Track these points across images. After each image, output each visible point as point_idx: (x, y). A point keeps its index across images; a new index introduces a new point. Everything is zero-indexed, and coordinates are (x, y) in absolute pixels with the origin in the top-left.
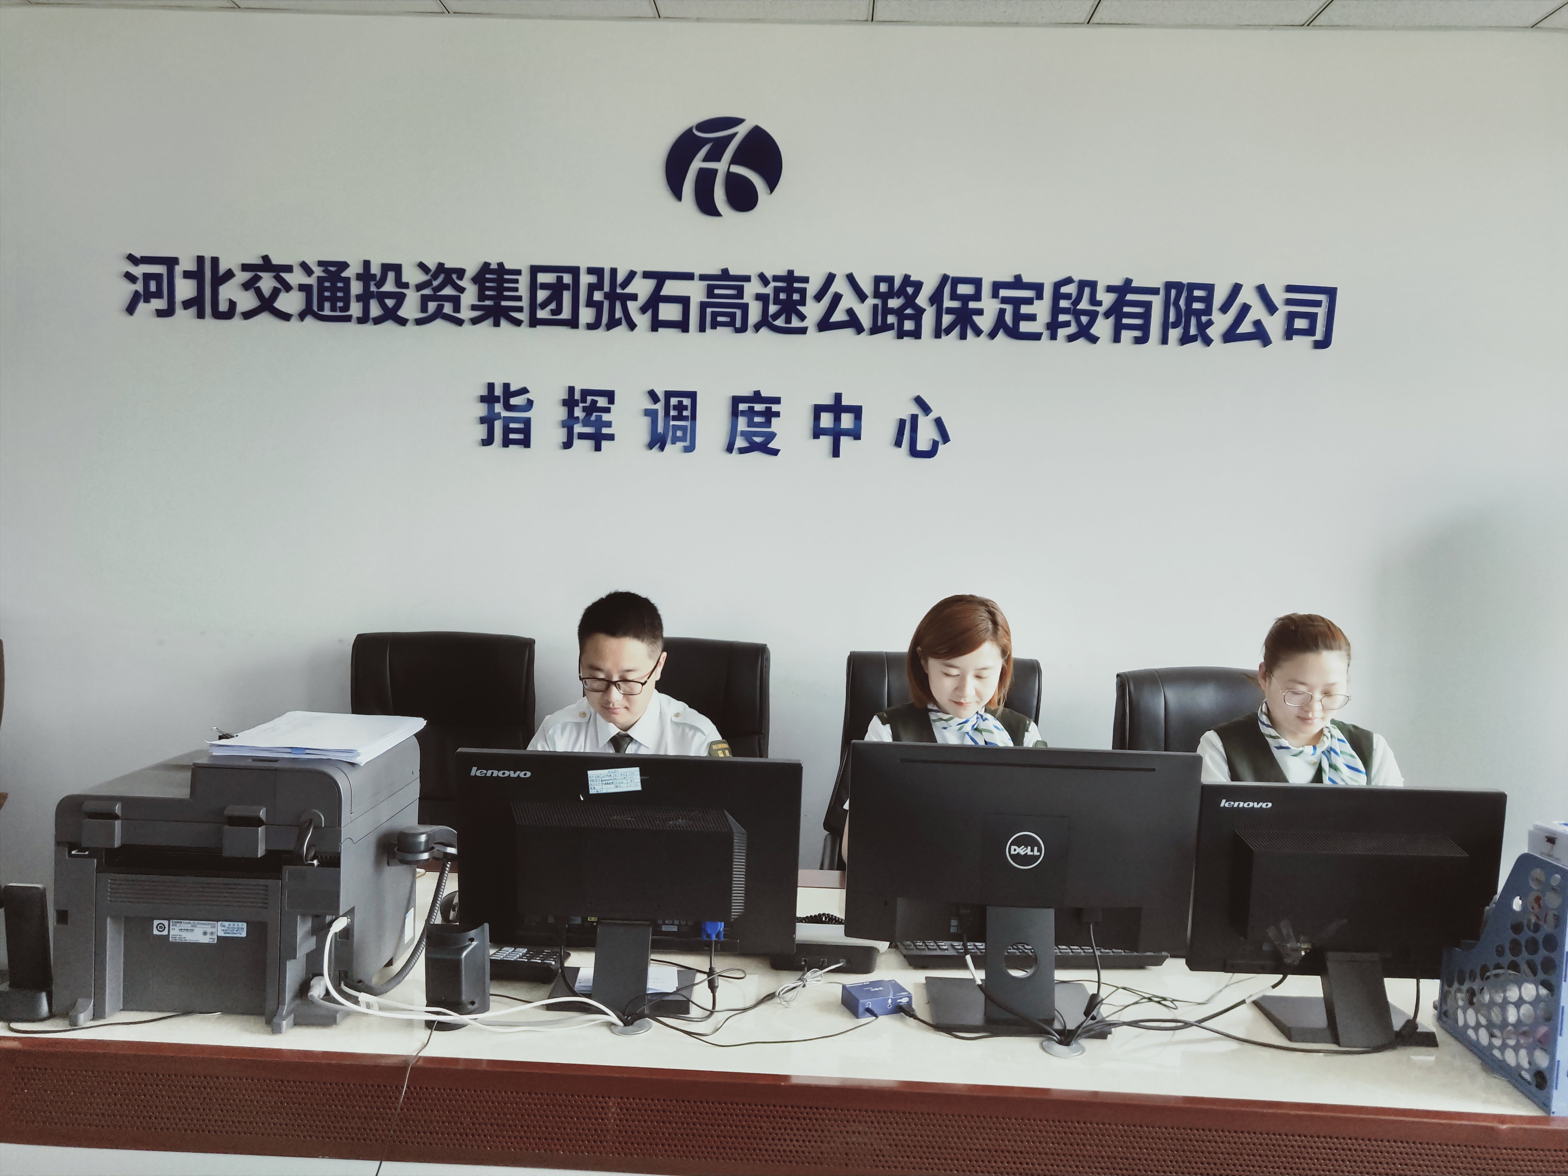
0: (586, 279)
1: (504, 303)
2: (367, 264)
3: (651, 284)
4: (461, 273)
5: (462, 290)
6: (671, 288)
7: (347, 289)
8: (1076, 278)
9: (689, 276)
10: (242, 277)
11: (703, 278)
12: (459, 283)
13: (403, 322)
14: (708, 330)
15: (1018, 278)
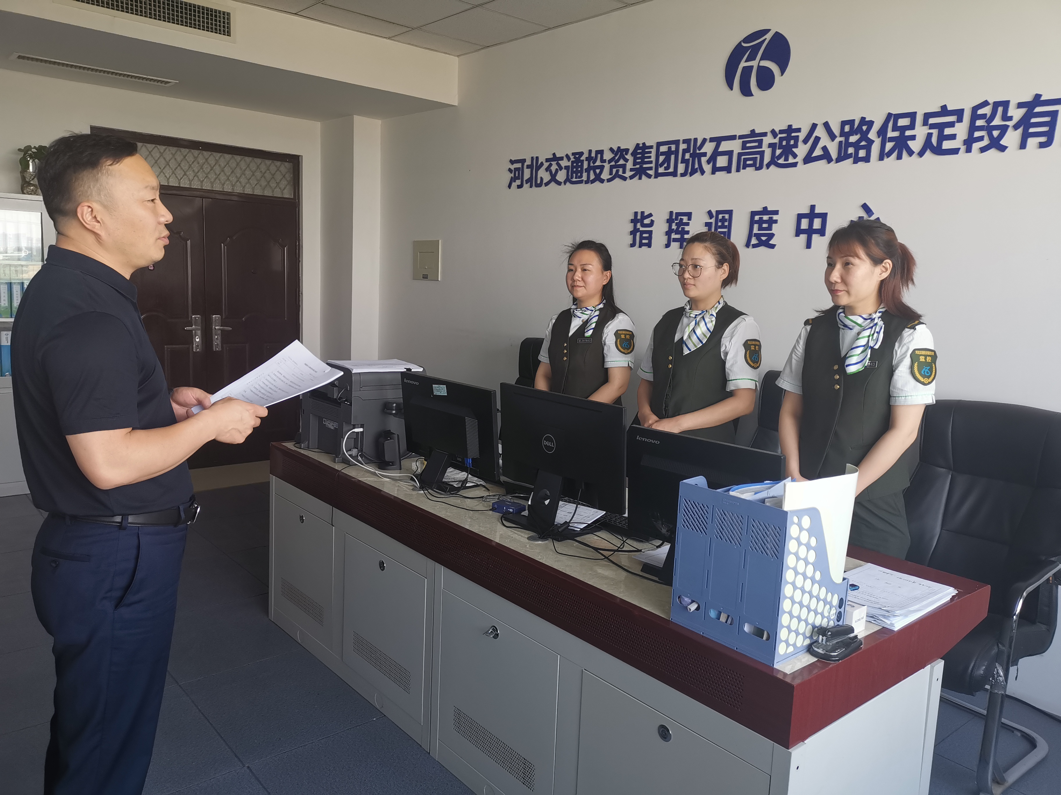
0: (683, 146)
1: (645, 166)
2: (590, 151)
3: (713, 145)
4: (627, 150)
5: (627, 160)
6: (725, 146)
7: (582, 166)
8: (991, 101)
9: (733, 138)
10: (546, 165)
11: (741, 137)
12: (626, 156)
13: (602, 181)
14: (742, 171)
15: (944, 107)
